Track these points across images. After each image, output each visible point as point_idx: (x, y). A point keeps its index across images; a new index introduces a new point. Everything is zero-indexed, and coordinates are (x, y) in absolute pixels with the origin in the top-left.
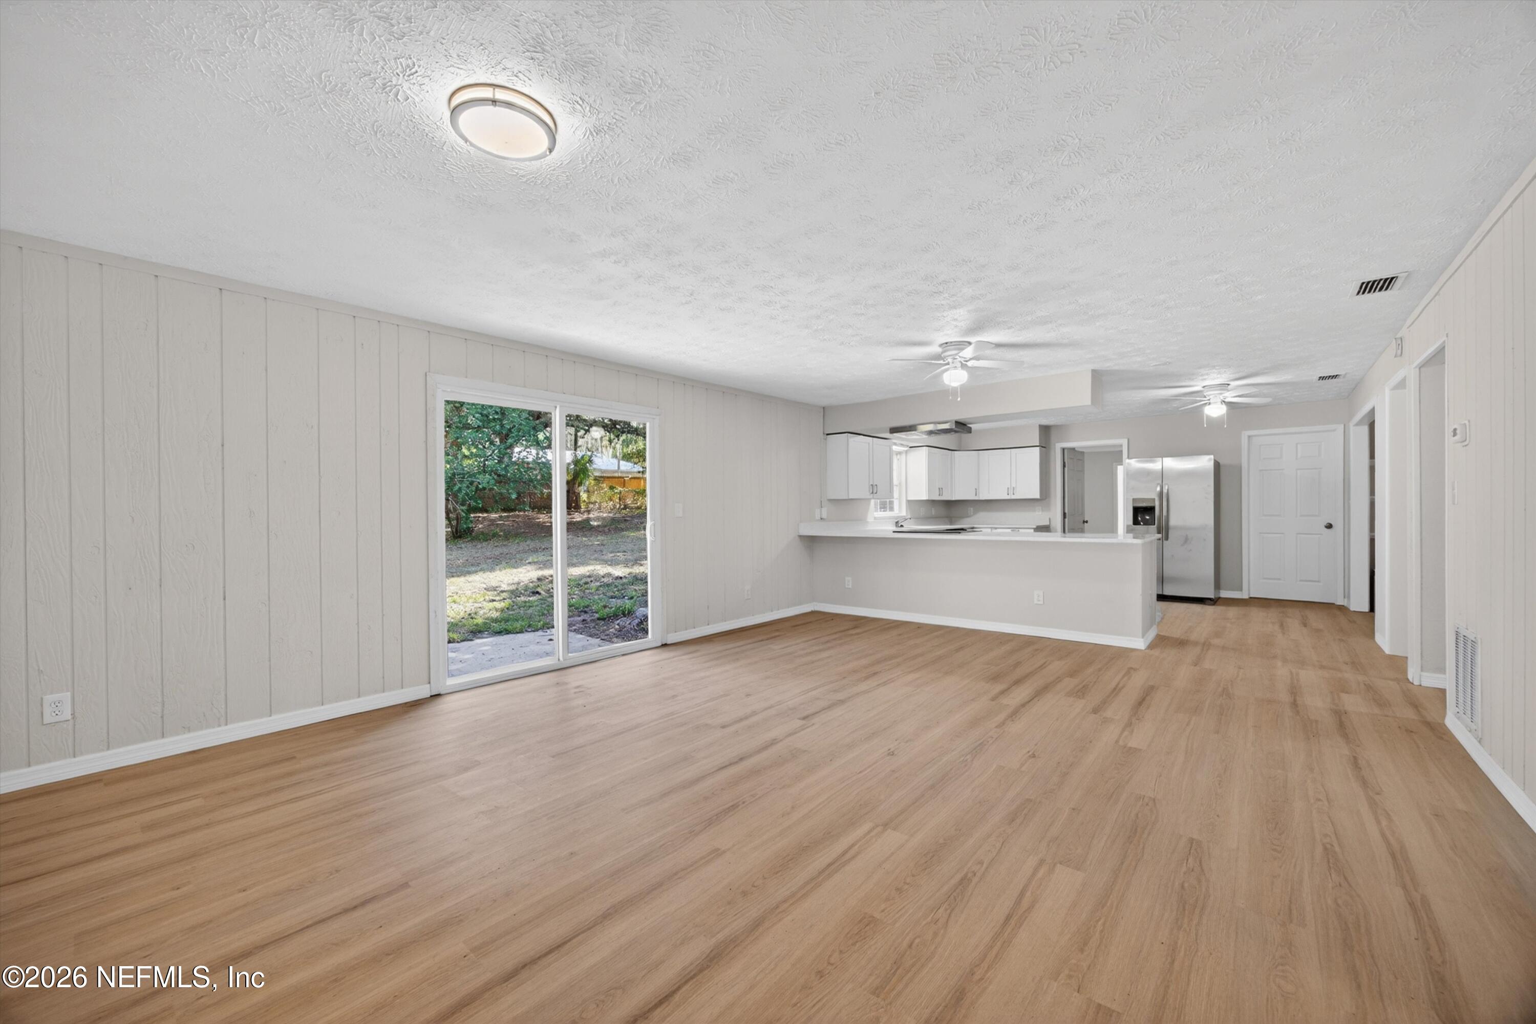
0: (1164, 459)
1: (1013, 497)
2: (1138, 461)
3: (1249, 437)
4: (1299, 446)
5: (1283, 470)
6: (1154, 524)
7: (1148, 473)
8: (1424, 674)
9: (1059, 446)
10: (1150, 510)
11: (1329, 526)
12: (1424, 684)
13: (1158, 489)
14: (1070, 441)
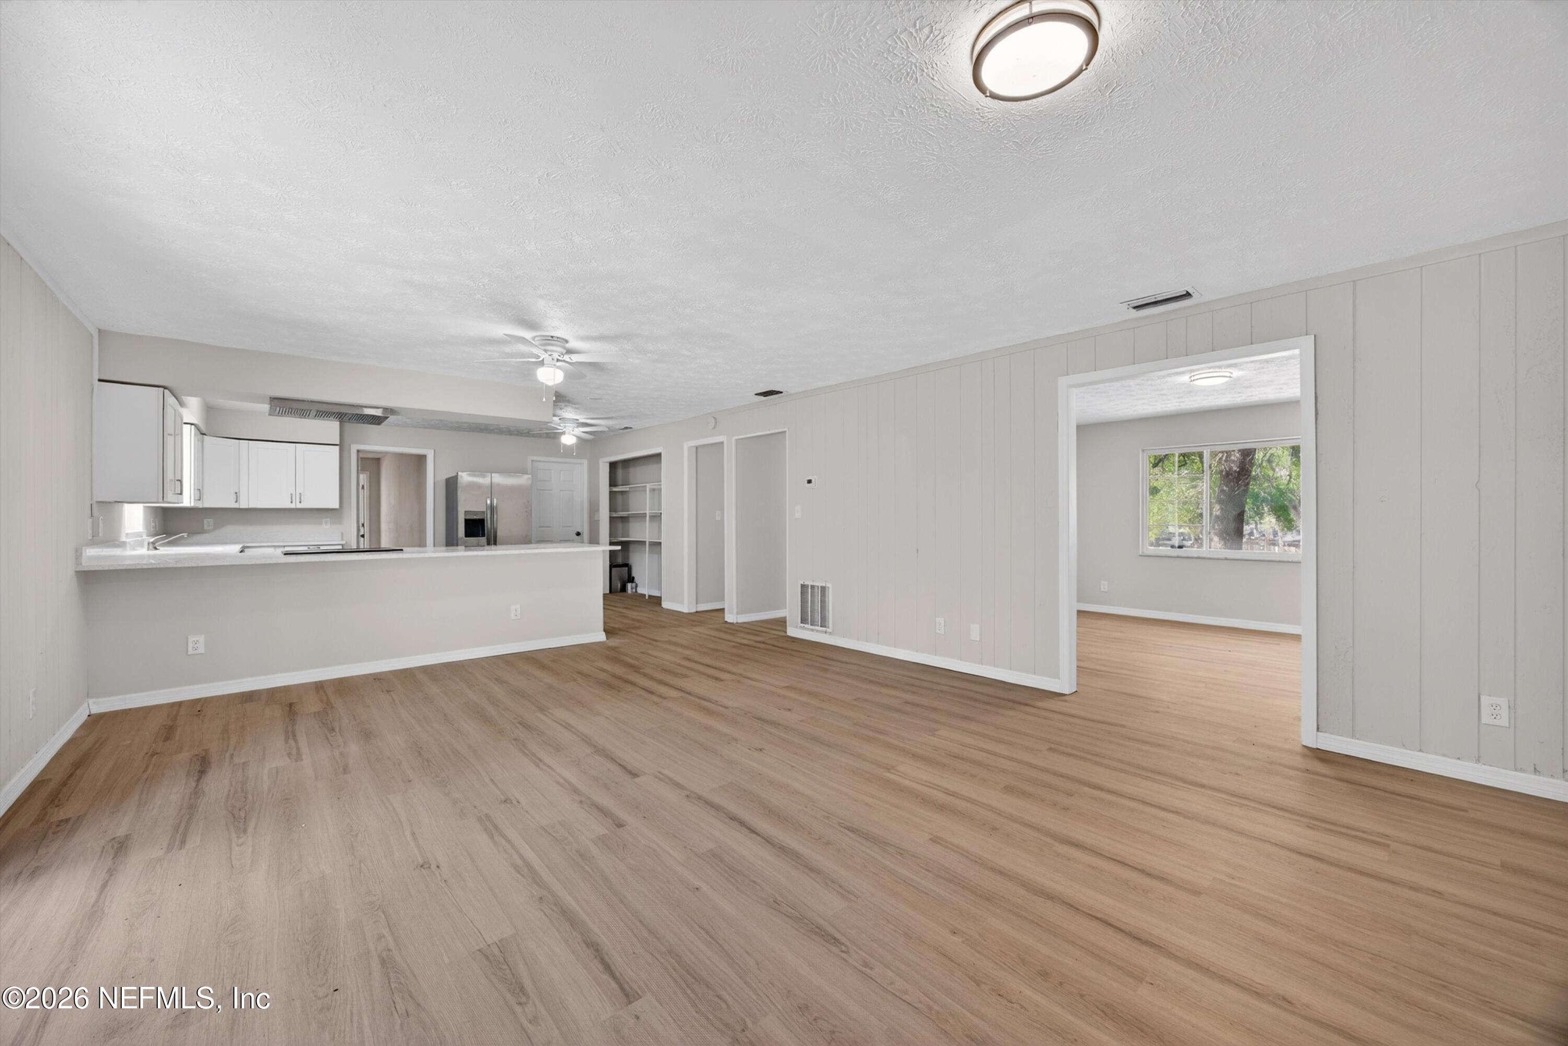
0: (493, 475)
1: (299, 506)
2: (469, 475)
3: (532, 461)
4: (562, 472)
5: (551, 490)
6: (484, 536)
7: (479, 486)
8: (738, 616)
9: (354, 448)
10: (481, 522)
11: (578, 534)
12: (739, 622)
13: (489, 502)
14: (364, 444)
